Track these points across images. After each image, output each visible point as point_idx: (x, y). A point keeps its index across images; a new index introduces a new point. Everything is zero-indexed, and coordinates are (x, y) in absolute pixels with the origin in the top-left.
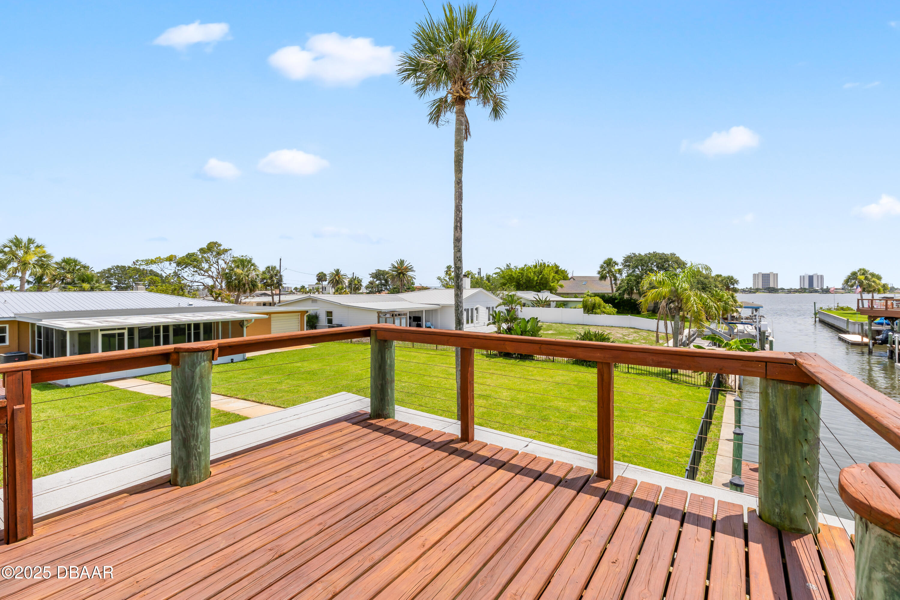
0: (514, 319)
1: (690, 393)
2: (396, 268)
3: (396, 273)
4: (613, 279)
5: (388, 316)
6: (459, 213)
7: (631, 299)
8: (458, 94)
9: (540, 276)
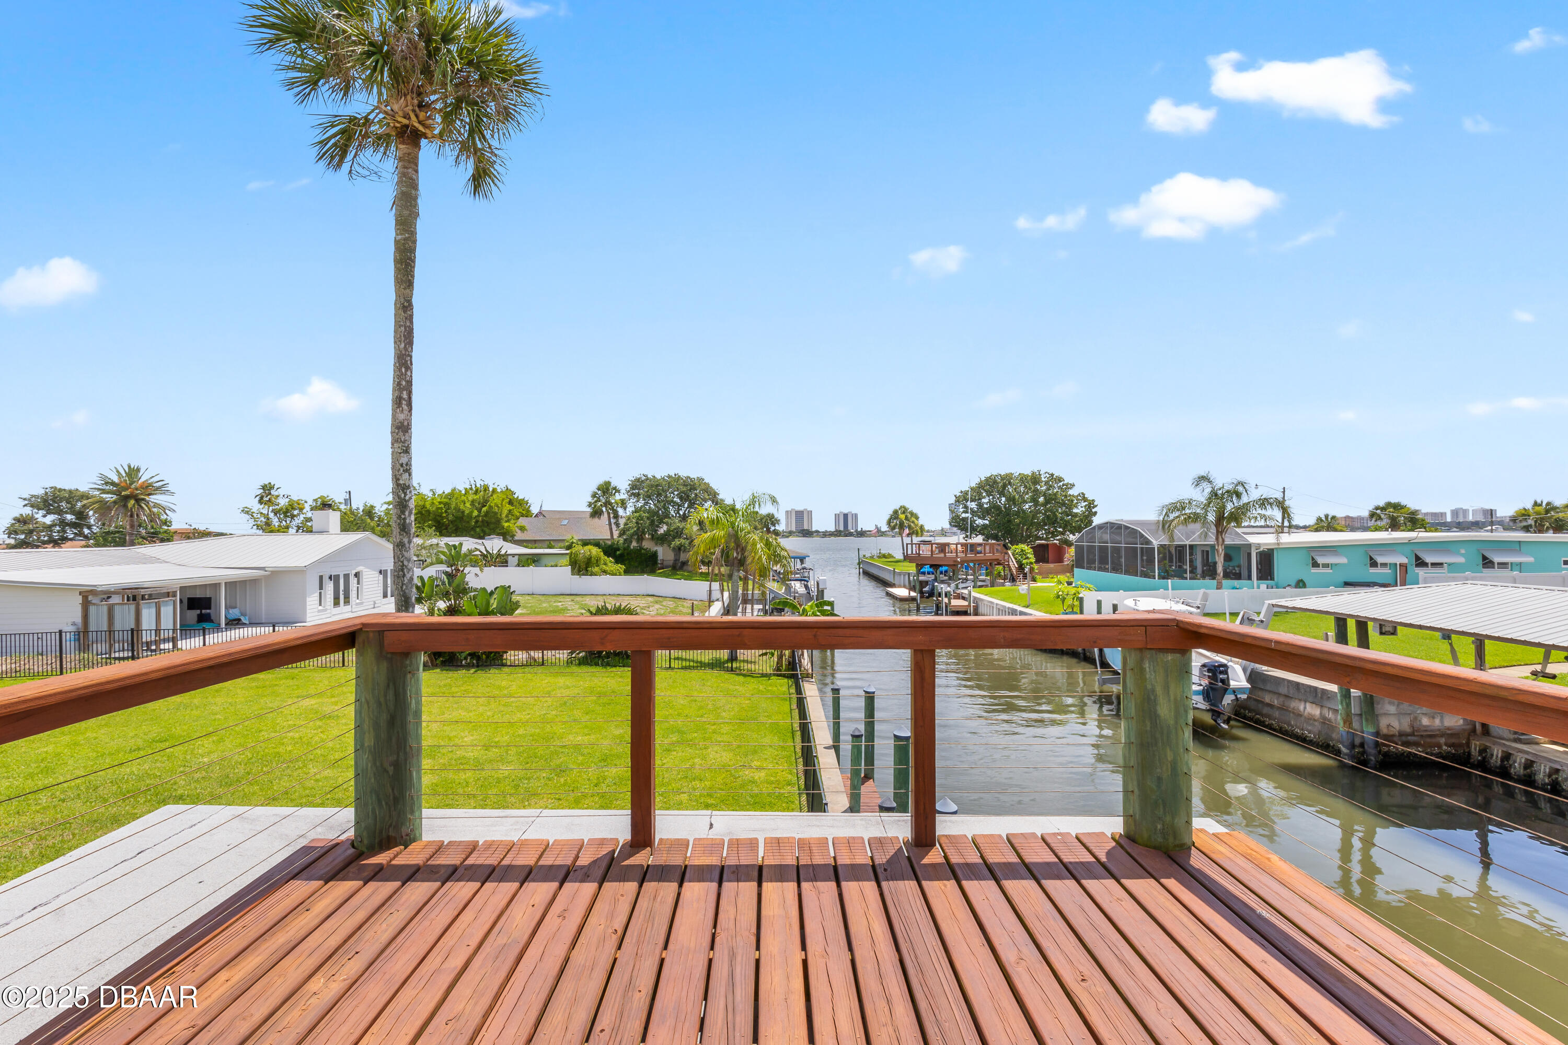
0: (462, 590)
1: (761, 688)
2: (113, 484)
3: (115, 497)
4: (612, 516)
5: (116, 599)
6: (406, 371)
7: (641, 548)
8: (405, 121)
9: (484, 509)
